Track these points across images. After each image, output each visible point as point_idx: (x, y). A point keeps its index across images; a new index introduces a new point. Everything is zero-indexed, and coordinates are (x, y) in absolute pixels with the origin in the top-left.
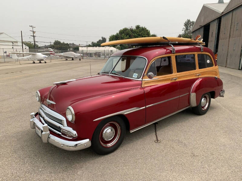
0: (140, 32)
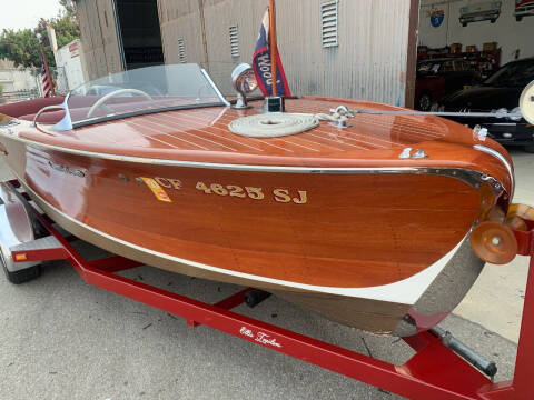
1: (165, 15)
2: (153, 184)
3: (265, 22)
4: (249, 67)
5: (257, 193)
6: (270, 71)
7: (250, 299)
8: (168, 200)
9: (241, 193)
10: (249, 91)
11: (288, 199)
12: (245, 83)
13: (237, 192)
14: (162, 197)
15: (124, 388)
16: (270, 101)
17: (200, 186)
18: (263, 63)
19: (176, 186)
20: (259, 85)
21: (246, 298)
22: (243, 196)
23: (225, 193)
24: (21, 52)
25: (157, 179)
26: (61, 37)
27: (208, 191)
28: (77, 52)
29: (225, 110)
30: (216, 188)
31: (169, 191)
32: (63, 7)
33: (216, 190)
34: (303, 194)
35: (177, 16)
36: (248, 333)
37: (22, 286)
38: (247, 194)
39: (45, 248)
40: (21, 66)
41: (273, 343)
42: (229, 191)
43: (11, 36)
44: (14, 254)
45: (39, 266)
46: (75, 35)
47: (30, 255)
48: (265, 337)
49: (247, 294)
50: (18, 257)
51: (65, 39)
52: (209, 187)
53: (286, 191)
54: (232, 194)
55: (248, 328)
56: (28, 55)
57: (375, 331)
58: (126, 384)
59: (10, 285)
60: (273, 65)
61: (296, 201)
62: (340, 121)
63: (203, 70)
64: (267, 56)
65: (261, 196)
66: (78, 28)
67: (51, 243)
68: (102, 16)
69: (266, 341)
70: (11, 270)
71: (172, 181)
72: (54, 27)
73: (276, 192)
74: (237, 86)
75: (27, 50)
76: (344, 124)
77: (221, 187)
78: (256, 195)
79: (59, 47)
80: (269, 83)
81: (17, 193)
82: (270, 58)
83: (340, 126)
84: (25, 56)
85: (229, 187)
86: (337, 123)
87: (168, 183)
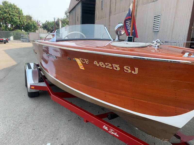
0: (6, 9)
1: (97, 18)
2: (78, 61)
3: (131, 7)
4: (122, 25)
5: (117, 67)
6: (130, 27)
7: (109, 116)
8: (83, 69)
9: (110, 67)
10: (121, 35)
11: (130, 71)
12: (120, 31)
13: (109, 66)
14: (82, 67)
15: (56, 140)
16: (129, 38)
17: (95, 63)
18: (128, 23)
19: (87, 62)
20: (125, 32)
21: (108, 115)
22: (111, 68)
23: (104, 66)
24: (50, 28)
25: (80, 59)
26: (63, 24)
27: (98, 65)
28: (67, 29)
29: (111, 41)
30: (101, 64)
31: (84, 65)
32: (65, 16)
33: (101, 65)
34: (136, 69)
35: (101, 19)
36: (106, 128)
37: (31, 98)
38: (113, 67)
39: (41, 85)
40: (49, 32)
41: (115, 134)
42: (106, 65)
43: (48, 23)
44: (31, 86)
45: (38, 92)
46: (68, 24)
47: (36, 87)
48: (112, 131)
49: (108, 114)
50: (32, 87)
51: (64, 25)
52: (98, 63)
53: (129, 67)
54: (107, 67)
55: (106, 126)
56: (52, 29)
57: (161, 139)
58: (57, 139)
59: (28, 97)
60: (132, 24)
61: (133, 72)
62: (156, 46)
63: (105, 27)
64: (130, 21)
65: (118, 69)
66: (69, 22)
67: (43, 84)
68: (77, 18)
69: (113, 133)
70: (29, 92)
71: (85, 60)
72: (62, 21)
73: (125, 67)
74: (117, 32)
75: (52, 28)
76: (158, 46)
77: (103, 63)
78: (117, 68)
79: (62, 27)
80: (129, 31)
81: (37, 68)
82: (131, 22)
83: (156, 48)
84: (51, 29)
85: (106, 64)
86: (155, 47)
87: (84, 61)
